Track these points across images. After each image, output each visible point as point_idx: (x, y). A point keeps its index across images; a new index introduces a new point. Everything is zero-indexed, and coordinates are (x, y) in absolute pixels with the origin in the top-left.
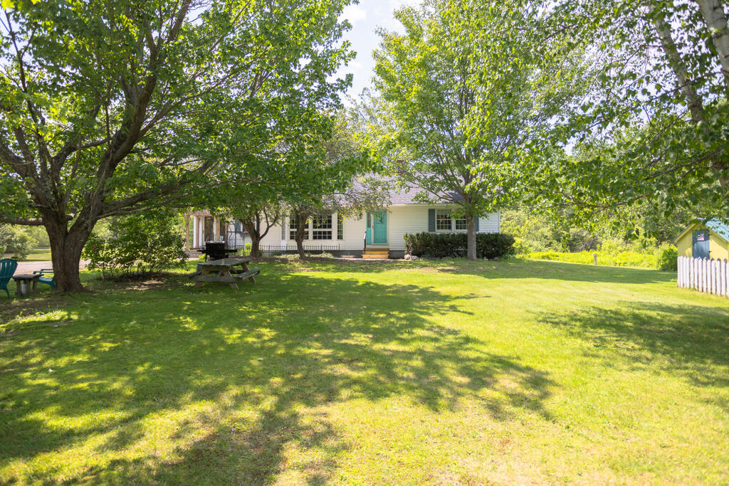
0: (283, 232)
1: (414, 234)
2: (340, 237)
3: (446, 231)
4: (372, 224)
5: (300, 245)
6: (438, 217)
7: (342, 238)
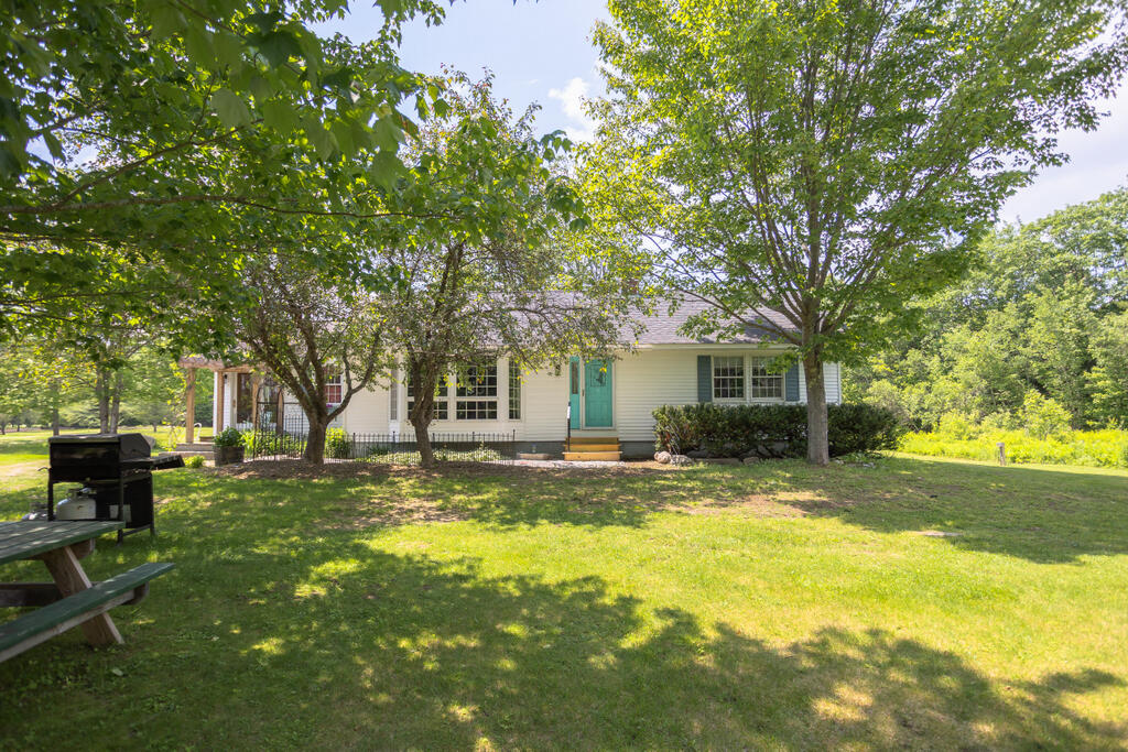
0: (394, 404)
1: (680, 407)
2: (514, 415)
3: (732, 403)
4: (582, 387)
5: (421, 431)
6: (717, 372)
7: (518, 417)
